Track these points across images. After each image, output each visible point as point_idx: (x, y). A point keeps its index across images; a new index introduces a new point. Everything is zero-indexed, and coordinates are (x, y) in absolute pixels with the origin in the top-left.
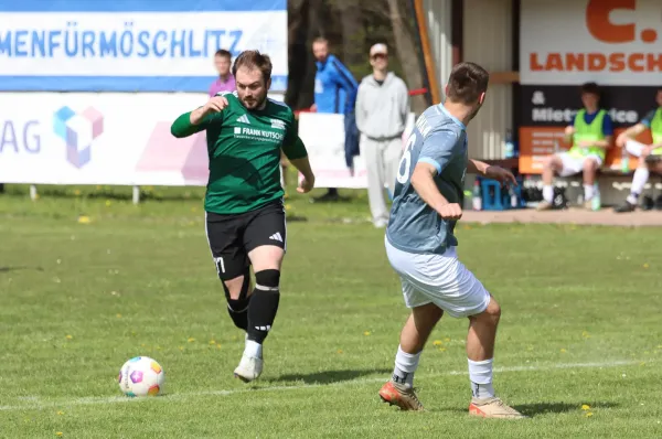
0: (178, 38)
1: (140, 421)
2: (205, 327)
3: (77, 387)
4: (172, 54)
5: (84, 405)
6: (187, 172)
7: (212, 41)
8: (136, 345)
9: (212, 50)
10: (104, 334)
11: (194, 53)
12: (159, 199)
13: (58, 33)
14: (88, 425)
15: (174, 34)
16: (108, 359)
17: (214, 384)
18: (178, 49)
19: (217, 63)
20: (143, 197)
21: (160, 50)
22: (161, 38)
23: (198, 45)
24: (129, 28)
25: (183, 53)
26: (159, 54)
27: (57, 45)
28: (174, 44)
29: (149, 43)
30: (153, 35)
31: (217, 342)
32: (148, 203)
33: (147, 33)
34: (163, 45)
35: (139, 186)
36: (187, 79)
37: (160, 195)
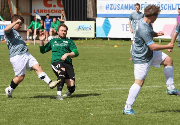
0: (170, 6)
1: (161, 91)
2: (175, 70)
3: (147, 84)
4: (168, 10)
5: (149, 88)
6: (171, 35)
7: (177, 6)
8: (160, 74)
9: (177, 8)
10: (153, 72)
11: (173, 9)
12: (165, 42)
13: (143, 5)
14: (149, 92)
15: (169, 5)
16: (154, 77)
17: (178, 83)
18: (170, 8)
19: (178, 11)
20: (162, 41)
21: (166, 8)
22: (166, 6)
23: (174, 7)
24: (159, 3)
25: (171, 9)
26: (165, 9)
27: (143, 7)
28: (169, 7)
29: (163, 7)
30: (164, 5)
31: (178, 74)
32: (163, 43)
33: (163, 5)
34: (166, 7)
35: (160, 39)
36: (171, 15)
37: (165, 41)
